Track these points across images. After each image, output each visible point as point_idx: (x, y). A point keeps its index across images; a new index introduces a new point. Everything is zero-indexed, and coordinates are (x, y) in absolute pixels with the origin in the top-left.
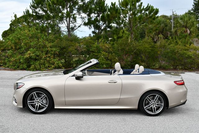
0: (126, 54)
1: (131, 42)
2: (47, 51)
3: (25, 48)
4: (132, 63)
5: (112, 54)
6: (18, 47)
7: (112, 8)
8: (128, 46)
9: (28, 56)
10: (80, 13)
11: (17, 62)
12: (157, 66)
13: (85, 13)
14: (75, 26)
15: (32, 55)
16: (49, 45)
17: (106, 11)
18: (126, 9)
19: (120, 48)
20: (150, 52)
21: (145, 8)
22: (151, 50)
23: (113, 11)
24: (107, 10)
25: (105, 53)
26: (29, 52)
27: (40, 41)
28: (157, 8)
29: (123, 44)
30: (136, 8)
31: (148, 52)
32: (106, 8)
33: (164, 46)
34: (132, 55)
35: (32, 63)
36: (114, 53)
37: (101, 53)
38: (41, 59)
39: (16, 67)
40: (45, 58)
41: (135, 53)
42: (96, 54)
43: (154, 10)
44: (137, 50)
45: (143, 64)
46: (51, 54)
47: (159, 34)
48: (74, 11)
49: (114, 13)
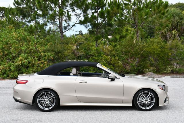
0: (132, 57)
1: (137, 43)
2: (40, 56)
3: (15, 54)
4: (138, 67)
5: (115, 57)
6: (6, 53)
7: (112, 2)
8: (133, 48)
9: (20, 63)
10: (75, 10)
11: (6, 70)
12: (169, 69)
13: (81, 10)
14: (69, 25)
15: (24, 61)
16: (41, 49)
17: (105, 5)
18: (129, 3)
19: (124, 50)
20: (159, 54)
21: (152, 2)
22: (161, 51)
23: (114, 6)
24: (107, 4)
25: (106, 57)
26: (21, 58)
27: (32, 45)
28: (166, 1)
29: (128, 45)
30: (142, 2)
31: (157, 54)
32: (105, 2)
33: (176, 46)
34: (138, 58)
35: (24, 71)
36: (117, 56)
37: (102, 57)
38: (34, 66)
39: (5, 75)
40: (38, 64)
41: (142, 56)
42: (96, 58)
43: (163, 2)
44: (144, 52)
45: (152, 68)
46: (45, 59)
47: (173, 30)
48: (67, 8)
49: (115, 8)
